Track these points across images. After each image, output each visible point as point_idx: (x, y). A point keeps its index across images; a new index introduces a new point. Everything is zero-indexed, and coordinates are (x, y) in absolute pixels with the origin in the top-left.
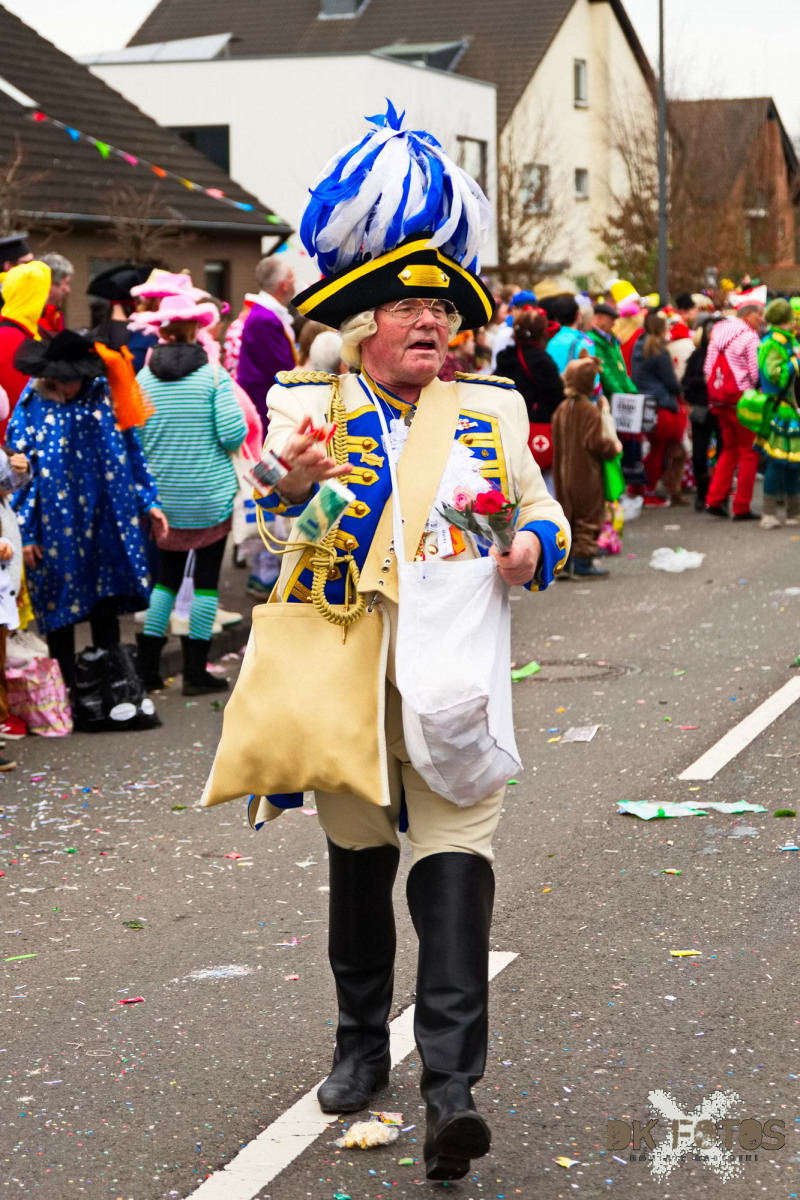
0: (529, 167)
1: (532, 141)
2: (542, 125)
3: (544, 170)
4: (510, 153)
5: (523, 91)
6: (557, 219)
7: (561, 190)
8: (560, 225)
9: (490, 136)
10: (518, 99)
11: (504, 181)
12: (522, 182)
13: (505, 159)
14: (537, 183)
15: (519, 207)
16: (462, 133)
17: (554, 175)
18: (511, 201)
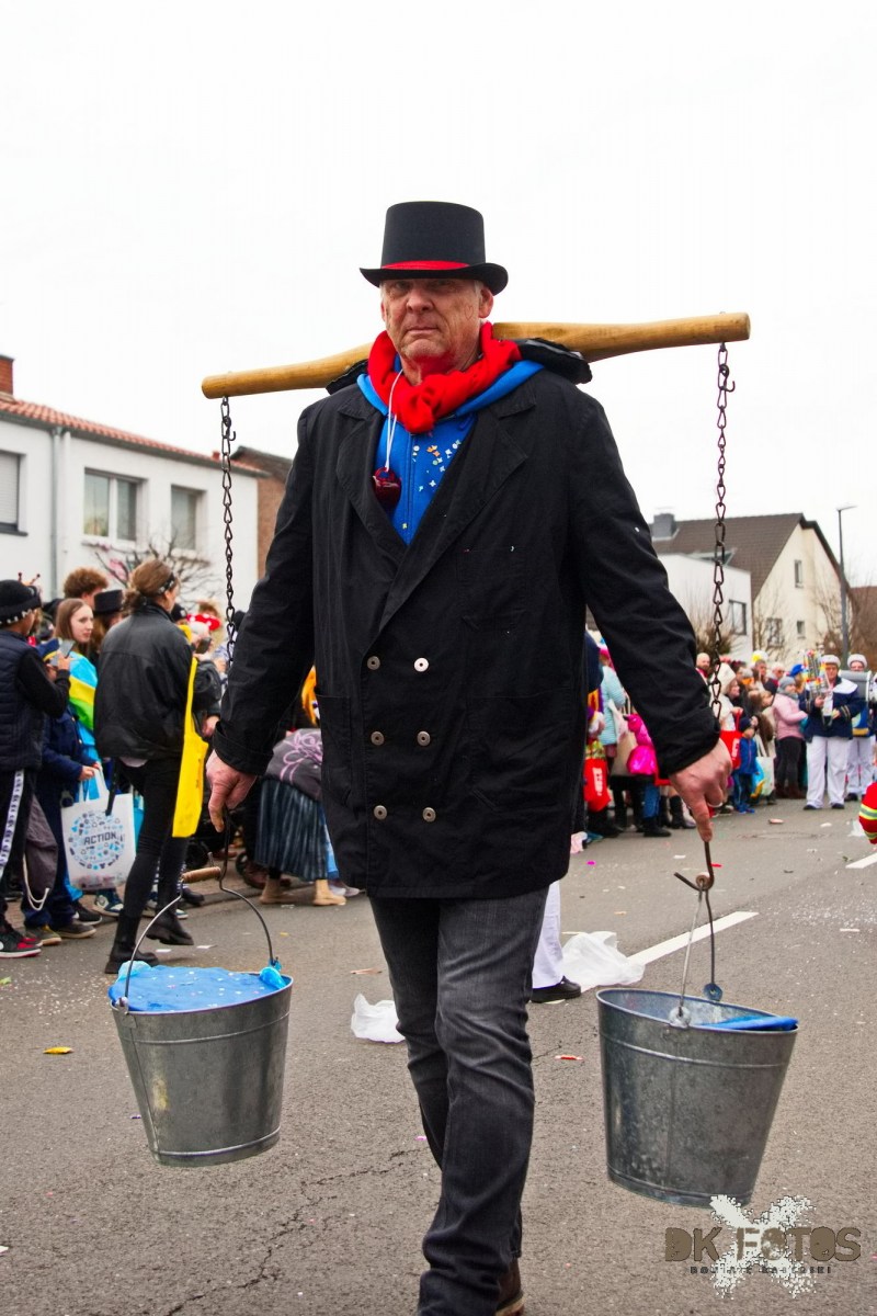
0: (770, 620)
1: (771, 604)
2: (777, 595)
3: (779, 621)
4: (759, 610)
5: (766, 577)
6: (787, 648)
7: (789, 631)
8: (789, 650)
9: (748, 600)
10: (763, 582)
11: (757, 626)
12: (767, 627)
13: (756, 614)
14: (774, 629)
15: (765, 641)
16: (734, 599)
17: (785, 623)
18: (761, 638)
